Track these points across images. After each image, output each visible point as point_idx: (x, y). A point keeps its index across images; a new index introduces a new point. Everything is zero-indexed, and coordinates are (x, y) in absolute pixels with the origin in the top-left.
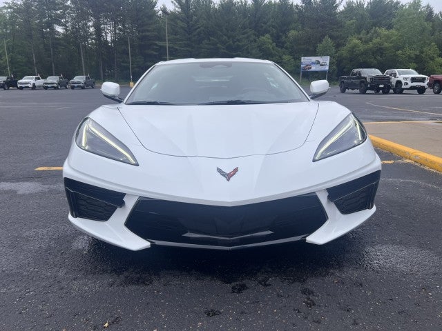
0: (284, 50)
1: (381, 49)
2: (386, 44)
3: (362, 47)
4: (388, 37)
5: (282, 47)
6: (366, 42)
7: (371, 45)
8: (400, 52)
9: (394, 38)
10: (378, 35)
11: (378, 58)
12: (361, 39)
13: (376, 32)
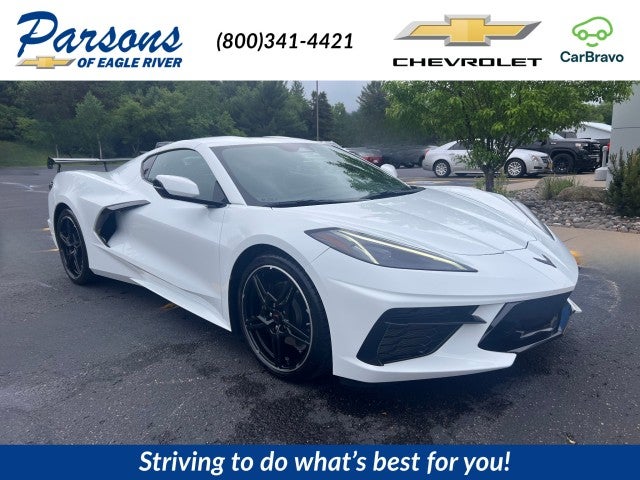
0: (13, 108)
1: (168, 115)
2: (173, 110)
3: (143, 112)
4: (174, 102)
5: (9, 104)
6: (147, 105)
7: (153, 110)
8: (192, 120)
9: (181, 102)
10: (160, 97)
11: (166, 127)
12: (138, 100)
13: (156, 93)
